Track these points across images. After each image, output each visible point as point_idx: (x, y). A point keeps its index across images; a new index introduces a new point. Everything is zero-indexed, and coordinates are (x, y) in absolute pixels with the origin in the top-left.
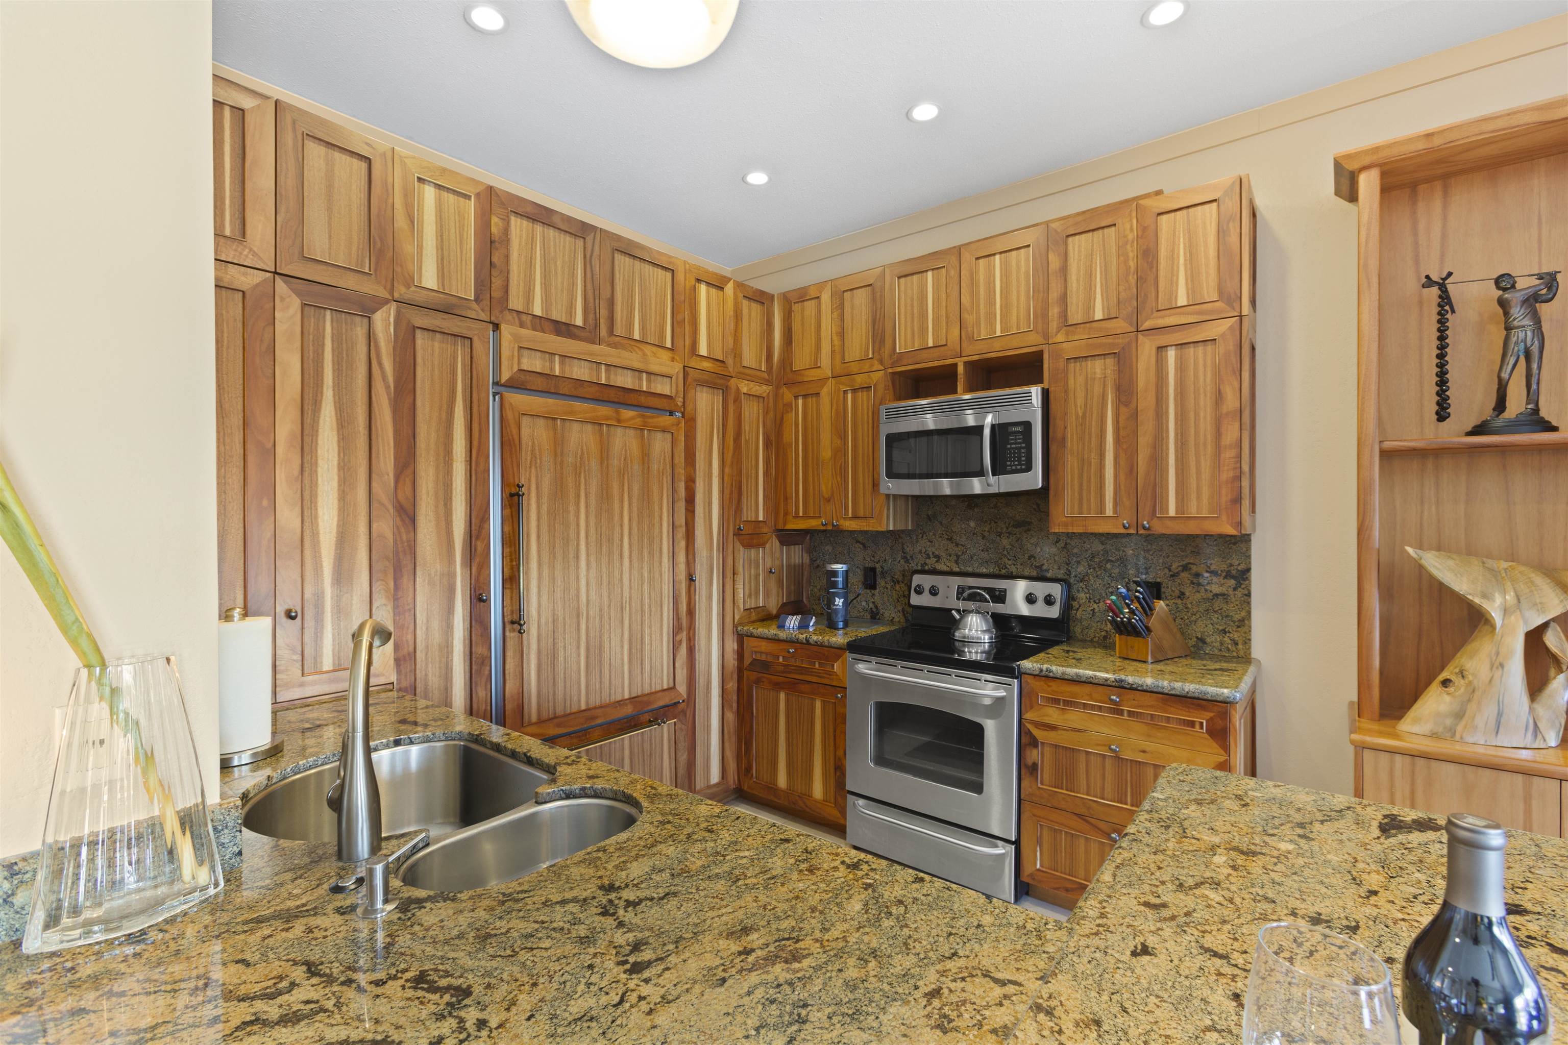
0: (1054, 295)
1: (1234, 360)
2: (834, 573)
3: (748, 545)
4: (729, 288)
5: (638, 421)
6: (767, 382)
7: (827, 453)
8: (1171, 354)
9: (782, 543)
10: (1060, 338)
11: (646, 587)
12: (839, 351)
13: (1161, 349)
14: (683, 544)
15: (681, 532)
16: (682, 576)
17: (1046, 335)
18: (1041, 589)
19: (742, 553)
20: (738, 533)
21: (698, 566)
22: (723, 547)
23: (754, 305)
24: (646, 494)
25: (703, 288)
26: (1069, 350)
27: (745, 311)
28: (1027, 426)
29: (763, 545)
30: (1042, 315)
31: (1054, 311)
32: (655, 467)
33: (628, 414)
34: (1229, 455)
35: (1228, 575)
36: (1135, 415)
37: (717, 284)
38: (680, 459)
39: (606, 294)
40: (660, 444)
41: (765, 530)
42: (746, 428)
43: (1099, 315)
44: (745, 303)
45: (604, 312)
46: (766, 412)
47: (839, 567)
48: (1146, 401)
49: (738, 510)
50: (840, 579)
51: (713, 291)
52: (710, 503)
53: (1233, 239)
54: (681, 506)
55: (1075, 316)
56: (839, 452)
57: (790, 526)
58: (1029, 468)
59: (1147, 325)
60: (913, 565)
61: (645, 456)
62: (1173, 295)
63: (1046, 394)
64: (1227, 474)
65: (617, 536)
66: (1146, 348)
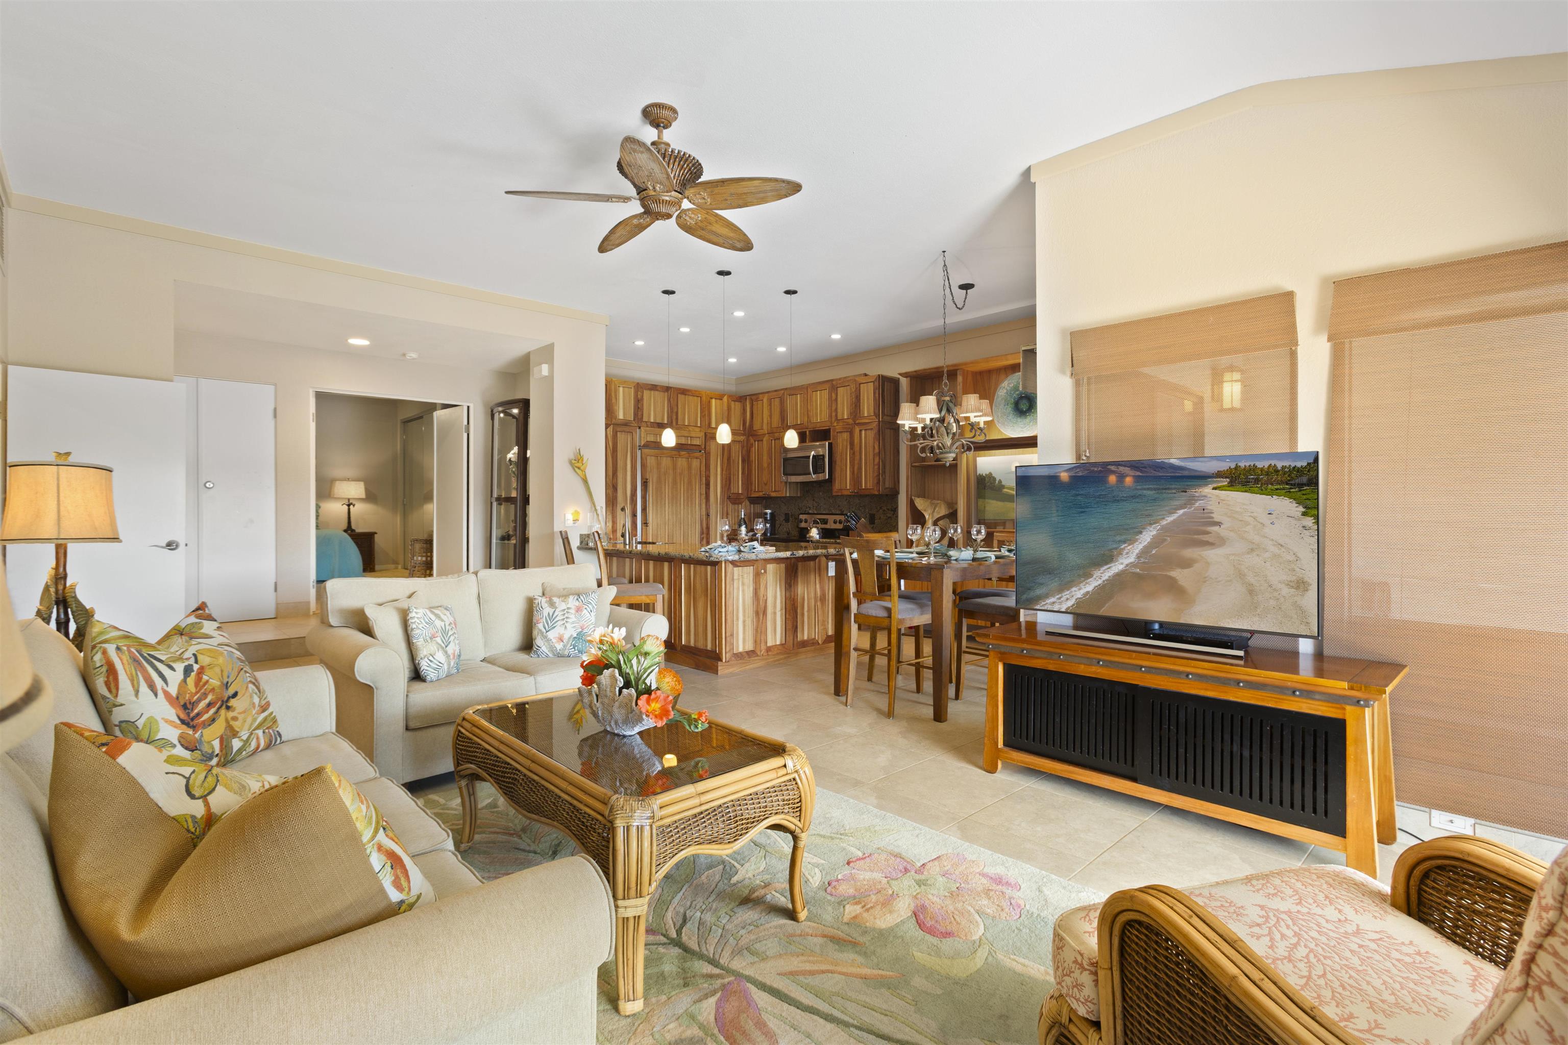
0: (834, 408)
1: (877, 436)
2: (766, 514)
3: (734, 503)
4: (725, 399)
5: (687, 455)
6: (743, 435)
7: (765, 465)
8: (863, 432)
9: (751, 503)
10: (835, 424)
11: (690, 516)
12: (770, 423)
13: (861, 431)
14: (704, 501)
15: (704, 496)
16: (704, 513)
17: (831, 423)
18: (838, 518)
19: (731, 506)
20: (729, 498)
21: (711, 511)
22: (722, 502)
23: (737, 403)
24: (690, 482)
25: (713, 400)
26: (839, 428)
27: (733, 406)
28: (823, 456)
29: (741, 503)
30: (830, 416)
31: (834, 414)
32: (693, 472)
33: (683, 453)
34: (876, 467)
35: (892, 510)
36: (854, 453)
37: (720, 397)
38: (703, 468)
39: (675, 410)
40: (695, 463)
41: (742, 497)
42: (733, 454)
43: (846, 417)
44: (733, 403)
45: (674, 417)
46: (743, 447)
47: (769, 511)
48: (857, 448)
49: (729, 488)
50: (768, 516)
51: (718, 401)
52: (716, 486)
53: (877, 395)
54: (704, 486)
55: (840, 417)
56: (770, 464)
57: (753, 496)
58: (824, 471)
59: (857, 422)
60: (801, 512)
61: (690, 467)
62: (864, 413)
63: (830, 445)
64: (876, 474)
65: (679, 497)
66: (857, 430)
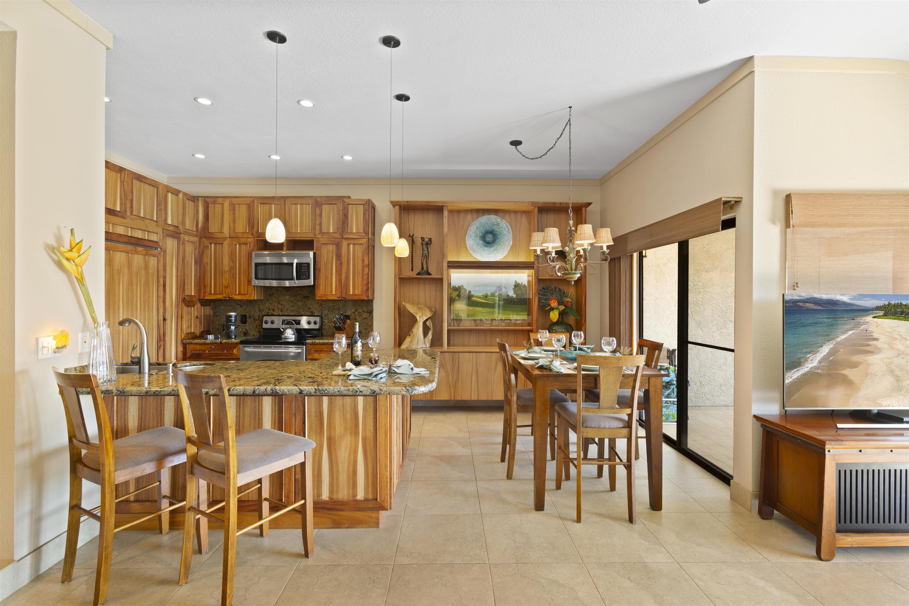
0: (318, 222)
1: (367, 250)
2: (231, 316)
3: (188, 306)
4: (181, 195)
5: (144, 252)
6: (196, 236)
7: (226, 268)
8: (351, 246)
9: (202, 305)
10: (320, 236)
11: (147, 322)
12: (233, 228)
13: (349, 244)
14: (162, 304)
15: (161, 300)
16: (161, 318)
17: (315, 235)
18: (312, 319)
19: (185, 308)
20: (184, 300)
21: (167, 314)
22: (177, 306)
23: (191, 202)
24: (147, 283)
25: (170, 195)
26: (322, 240)
27: (187, 205)
28: (308, 264)
29: (193, 306)
30: (314, 228)
31: (318, 227)
32: (151, 271)
33: (140, 249)
34: (366, 277)
35: (368, 312)
36: (341, 264)
37: (176, 193)
38: (161, 268)
39: (129, 197)
40: (153, 261)
41: (194, 299)
42: (187, 255)
43: (331, 231)
44: (187, 201)
45: (128, 205)
46: (195, 249)
47: (233, 314)
48: (344, 259)
49: (184, 290)
50: (233, 319)
51: (174, 196)
52: (172, 287)
53: (367, 216)
54: (161, 288)
55: (324, 230)
56: (232, 268)
57: (206, 298)
58: (309, 278)
59: (345, 237)
60: (263, 313)
61: (146, 267)
62: (352, 229)
63: (315, 254)
64: (365, 283)
65: (135, 300)
66: (345, 244)
